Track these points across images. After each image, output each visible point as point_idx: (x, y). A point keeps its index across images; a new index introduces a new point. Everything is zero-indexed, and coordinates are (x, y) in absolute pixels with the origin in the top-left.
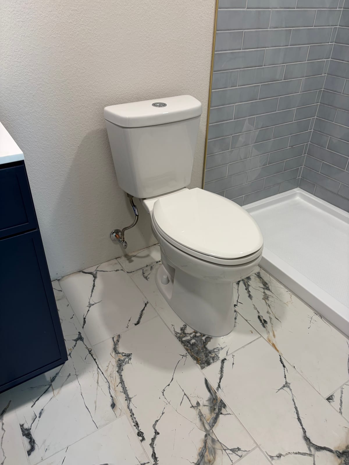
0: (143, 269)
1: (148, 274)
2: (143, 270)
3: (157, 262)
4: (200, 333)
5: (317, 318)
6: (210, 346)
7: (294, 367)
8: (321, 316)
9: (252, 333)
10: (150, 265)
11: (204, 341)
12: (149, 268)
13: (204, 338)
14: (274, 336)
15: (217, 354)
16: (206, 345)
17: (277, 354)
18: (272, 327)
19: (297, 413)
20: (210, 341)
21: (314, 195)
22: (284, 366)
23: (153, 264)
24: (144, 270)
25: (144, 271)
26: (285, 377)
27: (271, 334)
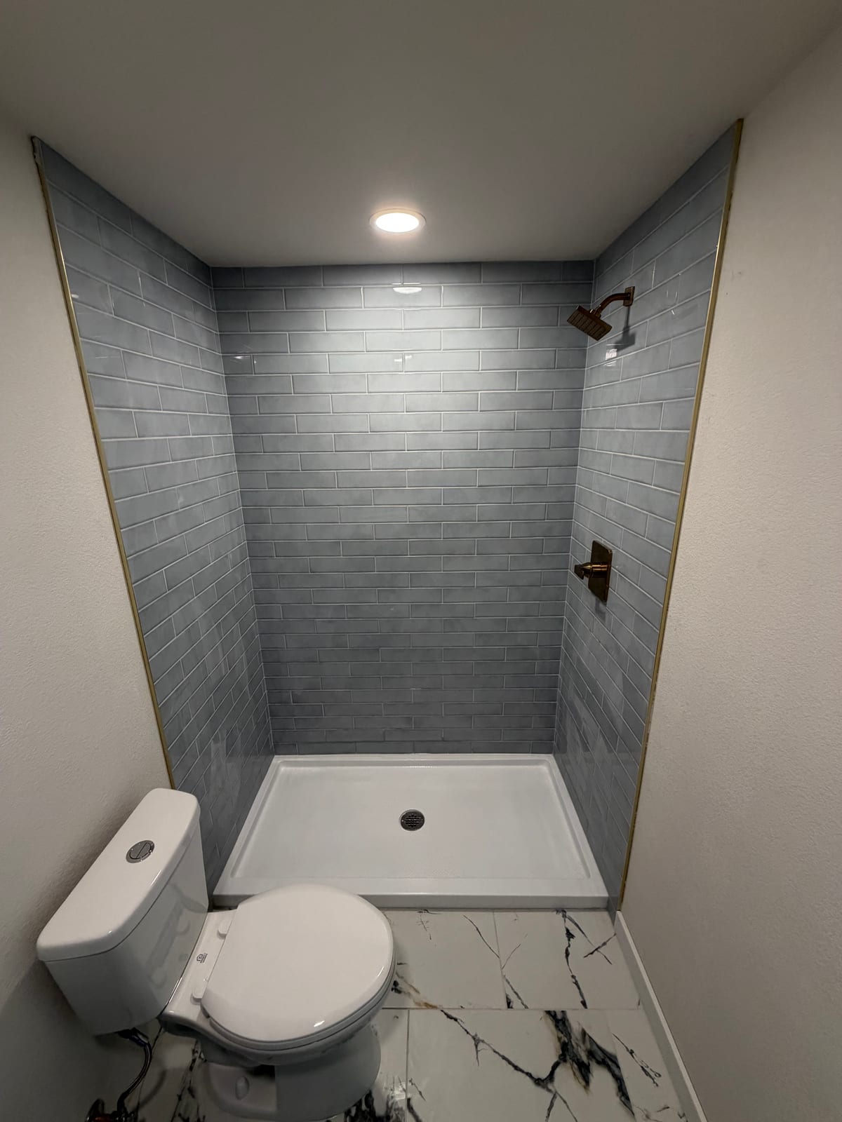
0: (177, 1114)
1: (195, 1111)
2: (180, 1115)
3: (191, 1068)
4: (354, 1106)
5: (425, 916)
6: (380, 1110)
7: (462, 1007)
8: (426, 910)
9: (397, 1017)
10: (183, 1091)
11: (368, 1110)
12: (186, 1097)
13: (364, 1107)
14: (417, 991)
15: (397, 1107)
16: (375, 1113)
17: (437, 1013)
18: (405, 981)
19: (510, 1063)
20: (373, 1100)
21: (299, 754)
22: (456, 1020)
23: (188, 1079)
24: (182, 1112)
25: (183, 1115)
26: (468, 1033)
27: (412, 992)
